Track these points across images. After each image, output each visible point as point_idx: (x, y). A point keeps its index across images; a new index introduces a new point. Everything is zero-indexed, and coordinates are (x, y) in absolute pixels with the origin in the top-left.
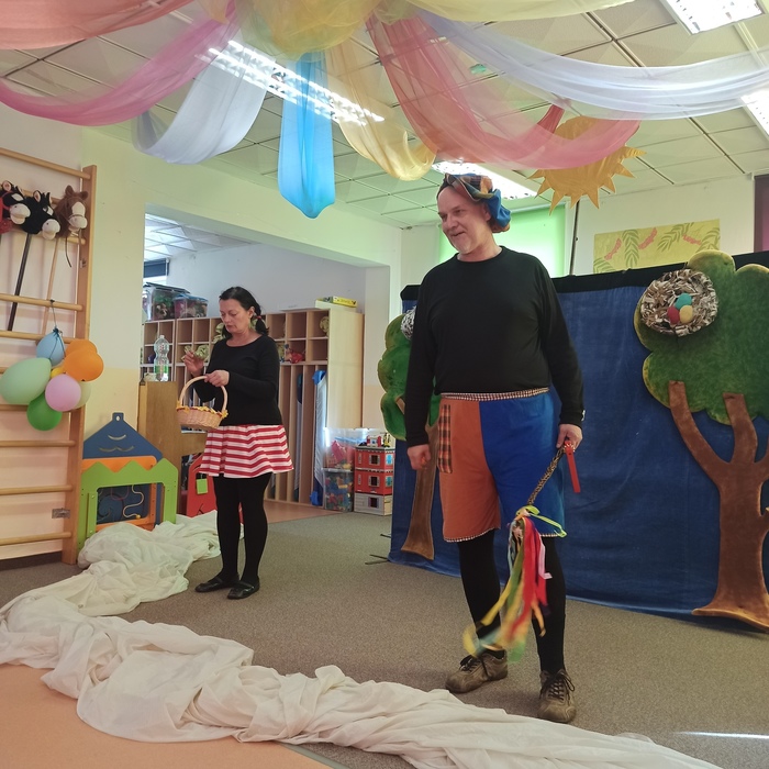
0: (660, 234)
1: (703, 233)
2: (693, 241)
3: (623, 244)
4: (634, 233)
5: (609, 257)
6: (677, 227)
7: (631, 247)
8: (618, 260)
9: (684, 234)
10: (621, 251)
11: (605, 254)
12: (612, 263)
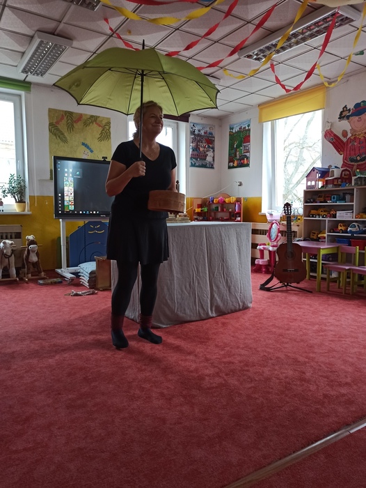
0: (84, 118)
1: (104, 123)
2: (100, 126)
3: (65, 118)
4: (71, 113)
5: (57, 123)
6: (92, 116)
7: (69, 121)
8: (63, 126)
9: (95, 120)
10: (64, 122)
11: (55, 121)
12: (59, 126)
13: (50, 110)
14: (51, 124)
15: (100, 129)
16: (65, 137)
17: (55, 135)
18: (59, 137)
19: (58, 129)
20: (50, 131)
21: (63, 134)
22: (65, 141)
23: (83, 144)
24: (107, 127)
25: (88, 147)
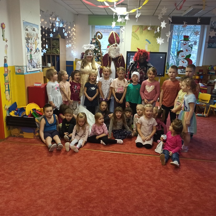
4: (142, 26)
5: (136, 31)
6: (152, 26)
7: (141, 30)
8: (138, 33)
10: (139, 30)
12: (136, 33)
13: (133, 26)
14: (133, 32)
16: (138, 38)
17: (134, 37)
20: (132, 35)
21: (137, 36)
22: (138, 39)
23: (146, 40)
25: (148, 41)
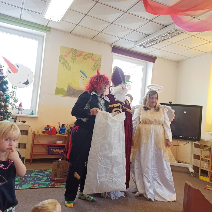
0: (84, 54)
1: (97, 58)
2: (94, 60)
3: (71, 53)
4: (75, 50)
5: (66, 56)
6: (89, 53)
7: (74, 55)
8: (69, 58)
9: (91, 57)
10: (70, 55)
11: (64, 54)
12: (66, 58)
13: (62, 47)
14: (61, 57)
15: (94, 62)
16: (69, 66)
17: (63, 64)
18: (65, 65)
19: (65, 60)
20: (60, 61)
21: (68, 64)
22: (69, 69)
23: (81, 71)
24: (99, 62)
25: (84, 74)
